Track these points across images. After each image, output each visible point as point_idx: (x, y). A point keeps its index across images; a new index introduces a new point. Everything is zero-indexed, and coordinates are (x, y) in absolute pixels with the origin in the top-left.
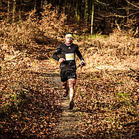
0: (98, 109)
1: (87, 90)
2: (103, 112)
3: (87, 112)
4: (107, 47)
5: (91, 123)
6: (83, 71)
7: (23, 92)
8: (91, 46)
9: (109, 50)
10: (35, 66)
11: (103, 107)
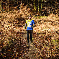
0: (44, 47)
1: (39, 39)
2: (46, 48)
3: (39, 48)
4: (47, 21)
5: (41, 53)
6: (37, 31)
7: (12, 40)
8: (41, 21)
9: (48, 22)
10: (17, 29)
11: (46, 46)
